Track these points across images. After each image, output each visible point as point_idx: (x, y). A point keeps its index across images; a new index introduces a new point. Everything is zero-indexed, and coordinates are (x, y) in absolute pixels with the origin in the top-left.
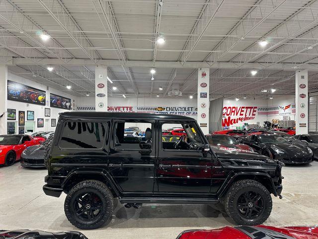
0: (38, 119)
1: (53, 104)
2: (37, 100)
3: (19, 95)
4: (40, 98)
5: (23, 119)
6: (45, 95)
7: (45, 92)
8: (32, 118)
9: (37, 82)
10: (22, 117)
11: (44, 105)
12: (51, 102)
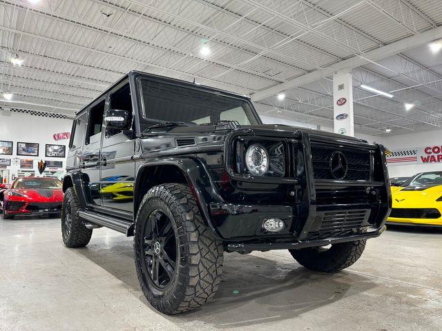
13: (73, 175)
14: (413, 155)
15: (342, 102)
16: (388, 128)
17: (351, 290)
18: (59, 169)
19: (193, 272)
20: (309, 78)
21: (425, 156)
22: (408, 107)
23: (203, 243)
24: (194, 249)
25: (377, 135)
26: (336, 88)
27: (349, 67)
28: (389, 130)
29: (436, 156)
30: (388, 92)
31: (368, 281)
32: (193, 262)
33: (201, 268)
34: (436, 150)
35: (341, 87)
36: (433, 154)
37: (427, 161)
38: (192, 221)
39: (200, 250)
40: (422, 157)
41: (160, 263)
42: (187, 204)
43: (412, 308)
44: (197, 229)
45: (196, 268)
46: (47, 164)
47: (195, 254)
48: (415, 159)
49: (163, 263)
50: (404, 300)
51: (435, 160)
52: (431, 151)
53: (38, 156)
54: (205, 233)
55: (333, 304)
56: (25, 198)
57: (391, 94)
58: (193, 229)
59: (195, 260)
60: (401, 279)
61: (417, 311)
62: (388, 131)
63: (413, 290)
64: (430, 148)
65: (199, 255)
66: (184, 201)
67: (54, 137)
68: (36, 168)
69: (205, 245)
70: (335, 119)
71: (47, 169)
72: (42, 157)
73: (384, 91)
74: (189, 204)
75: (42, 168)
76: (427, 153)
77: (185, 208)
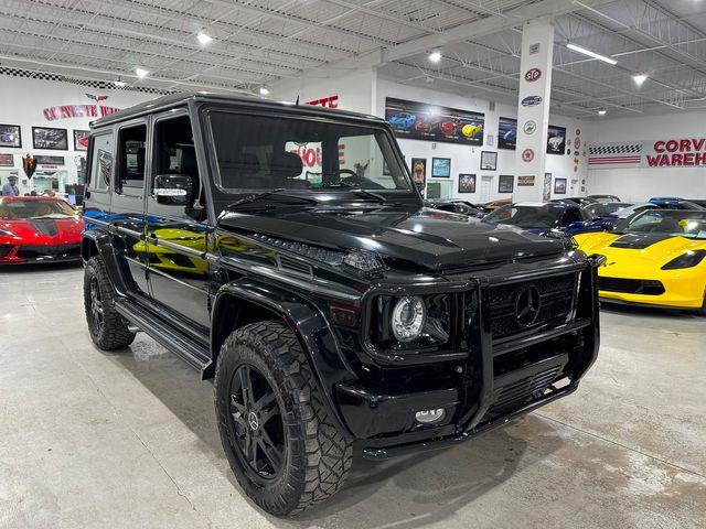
0: (461, 176)
1: (507, 141)
2: (460, 133)
3: (413, 126)
4: (467, 130)
5: (422, 175)
6: (482, 122)
7: (483, 115)
8: (445, 173)
9: (462, 95)
10: (419, 171)
11: (480, 143)
12: (500, 138)
13: (100, 240)
14: (636, 154)
15: (534, 75)
16: (602, 109)
17: (527, 455)
18: (60, 168)
19: (310, 476)
20: (484, 27)
21: (654, 155)
22: (640, 80)
23: (324, 434)
24: (312, 446)
25: (584, 118)
26: (525, 50)
27: (551, 14)
28: (604, 112)
29: (670, 155)
30: (609, 57)
31: (552, 434)
32: (311, 463)
33: (322, 468)
34: (672, 146)
35: (535, 49)
36: (666, 152)
37: (656, 164)
38: (308, 403)
39: (321, 445)
40: (648, 157)
41: (258, 445)
42: (299, 374)
43: (610, 495)
44: (315, 415)
45: (315, 470)
46: (36, 160)
47: (314, 453)
48: (636, 160)
49: (263, 446)
50: (599, 476)
51: (667, 163)
52: (664, 147)
53: (20, 147)
54: (327, 420)
55: (503, 486)
56: (10, 238)
57: (614, 58)
58: (309, 415)
59: (313, 461)
60: (599, 429)
61: (615, 501)
62: (602, 113)
63: (613, 456)
64: (662, 143)
65: (319, 453)
66: (295, 368)
67: (45, 113)
68: (19, 166)
69: (328, 437)
70: (520, 105)
71: (39, 167)
72: (28, 150)
73: (603, 54)
74: (303, 373)
75: (30, 167)
76: (656, 149)
77: (298, 381)
